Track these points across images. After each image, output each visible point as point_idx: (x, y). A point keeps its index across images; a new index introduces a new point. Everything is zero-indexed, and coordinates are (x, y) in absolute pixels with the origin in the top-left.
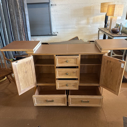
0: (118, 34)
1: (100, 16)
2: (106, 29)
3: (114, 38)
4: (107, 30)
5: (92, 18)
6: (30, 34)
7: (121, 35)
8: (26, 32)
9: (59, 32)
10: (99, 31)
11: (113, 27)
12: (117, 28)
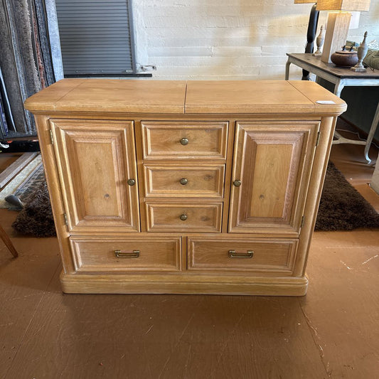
0: (354, 70)
1: (292, 18)
2: (313, 55)
3: (341, 81)
4: (317, 59)
5: (266, 24)
6: (61, 64)
7: (364, 72)
8: (46, 57)
9: (157, 67)
10: (288, 64)
11: (336, 47)
12: (351, 49)
